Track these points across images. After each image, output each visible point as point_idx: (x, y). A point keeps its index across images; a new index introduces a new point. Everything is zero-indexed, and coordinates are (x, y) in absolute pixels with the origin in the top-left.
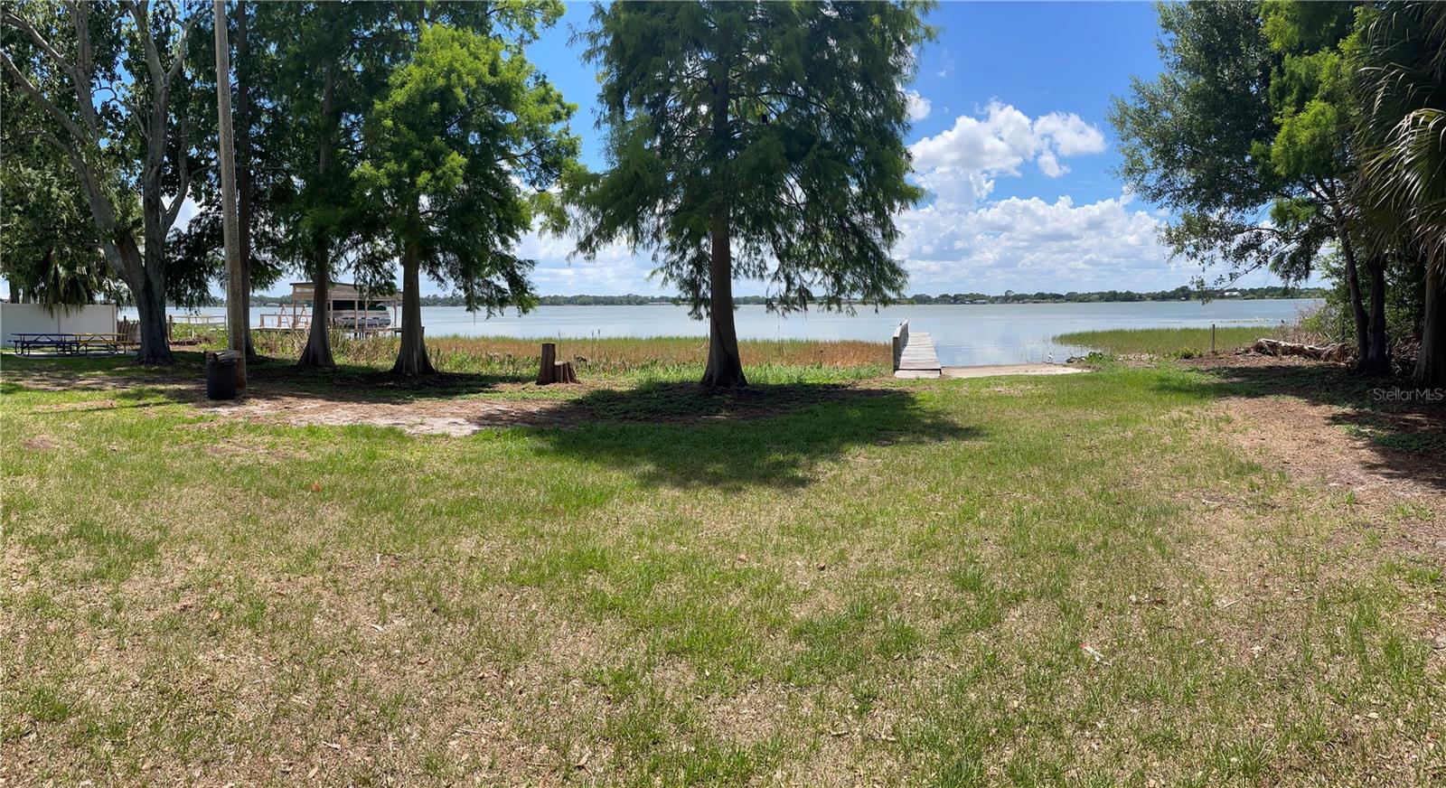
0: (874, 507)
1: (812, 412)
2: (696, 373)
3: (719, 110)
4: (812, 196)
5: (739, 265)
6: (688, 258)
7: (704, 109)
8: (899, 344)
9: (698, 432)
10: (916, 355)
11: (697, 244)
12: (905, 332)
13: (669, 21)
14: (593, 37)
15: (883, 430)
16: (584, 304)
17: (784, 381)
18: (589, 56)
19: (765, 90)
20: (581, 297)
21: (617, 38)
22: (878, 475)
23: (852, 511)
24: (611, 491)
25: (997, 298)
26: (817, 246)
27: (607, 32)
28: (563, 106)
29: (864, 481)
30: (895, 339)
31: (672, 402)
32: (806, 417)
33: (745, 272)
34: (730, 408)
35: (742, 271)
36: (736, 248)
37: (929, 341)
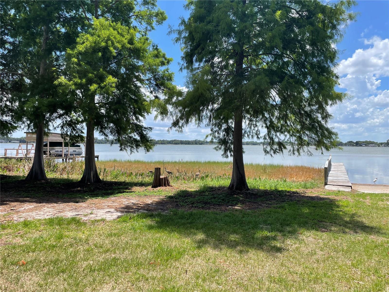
0: (321, 272)
1: (283, 207)
2: (226, 182)
3: (239, 63)
4: (284, 100)
5: (245, 132)
6: (223, 128)
8: (327, 171)
9: (227, 216)
10: (337, 177)
11: (226, 122)
12: (330, 164)
13: (215, 27)
15: (321, 221)
16: (176, 144)
17: (268, 188)
18: (178, 40)
19: (261, 53)
20: (175, 140)
21: (190, 33)
22: (321, 250)
23: (308, 271)
24: (184, 251)
25: (382, 144)
26: (286, 122)
27: (186, 29)
28: (166, 59)
29: (313, 253)
30: (326, 168)
31: (215, 198)
32: (279, 210)
33: (248, 135)
34: (243, 202)
35: (246, 135)
36: (245, 124)
37: (343, 168)
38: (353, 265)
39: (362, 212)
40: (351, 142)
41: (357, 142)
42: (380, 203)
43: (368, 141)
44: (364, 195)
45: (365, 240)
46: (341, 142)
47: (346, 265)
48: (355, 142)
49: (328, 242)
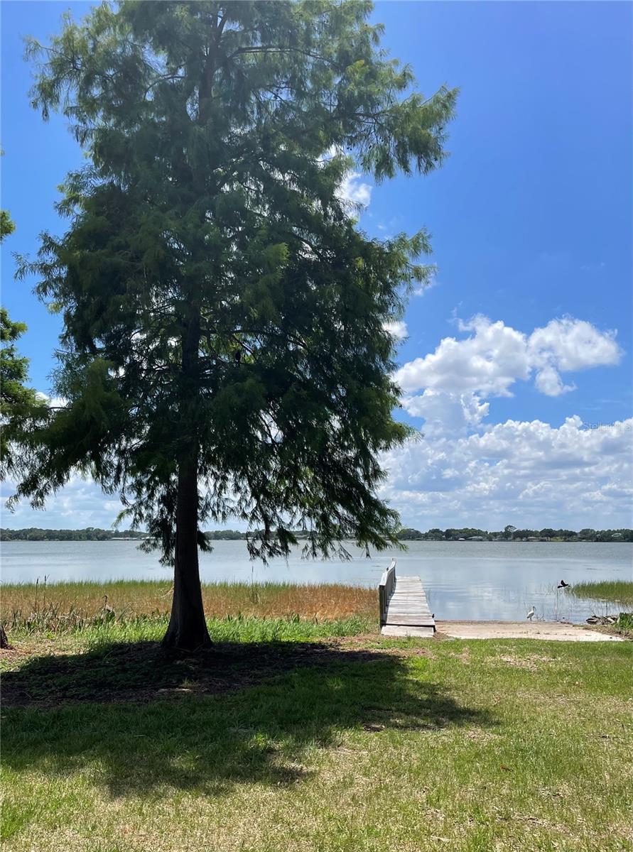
1: (287, 681)
2: (157, 630)
3: (189, 347)
5: (208, 505)
7: (173, 342)
8: (385, 594)
9: (151, 713)
10: (406, 606)
11: (165, 480)
12: (392, 578)
13: (132, 259)
14: (46, 269)
15: (370, 708)
17: (257, 638)
18: (43, 287)
21: (72, 271)
22: (365, 775)
24: (30, 813)
25: (495, 534)
27: (61, 263)
28: (7, 325)
29: (347, 783)
30: (381, 587)
31: (125, 670)
32: (279, 690)
33: (214, 513)
34: (193, 677)
35: (210, 513)
36: (205, 487)
37: (419, 588)
38: (429, 801)
39: (453, 681)
40: (437, 531)
41: (447, 530)
42: (489, 659)
43: (470, 528)
44: (458, 645)
45: (457, 742)
46: (417, 532)
47: (415, 802)
48: (444, 531)
49: (381, 755)
